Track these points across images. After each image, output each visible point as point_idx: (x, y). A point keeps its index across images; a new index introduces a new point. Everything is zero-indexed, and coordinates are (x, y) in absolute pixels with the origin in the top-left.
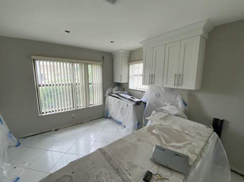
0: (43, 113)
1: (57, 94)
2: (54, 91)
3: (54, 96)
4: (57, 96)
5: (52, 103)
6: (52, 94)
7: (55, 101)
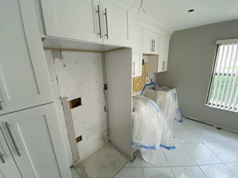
0: (210, 104)
1: (232, 85)
2: (228, 82)
3: (227, 86)
4: (231, 88)
5: (221, 95)
6: (224, 84)
7: (225, 94)
